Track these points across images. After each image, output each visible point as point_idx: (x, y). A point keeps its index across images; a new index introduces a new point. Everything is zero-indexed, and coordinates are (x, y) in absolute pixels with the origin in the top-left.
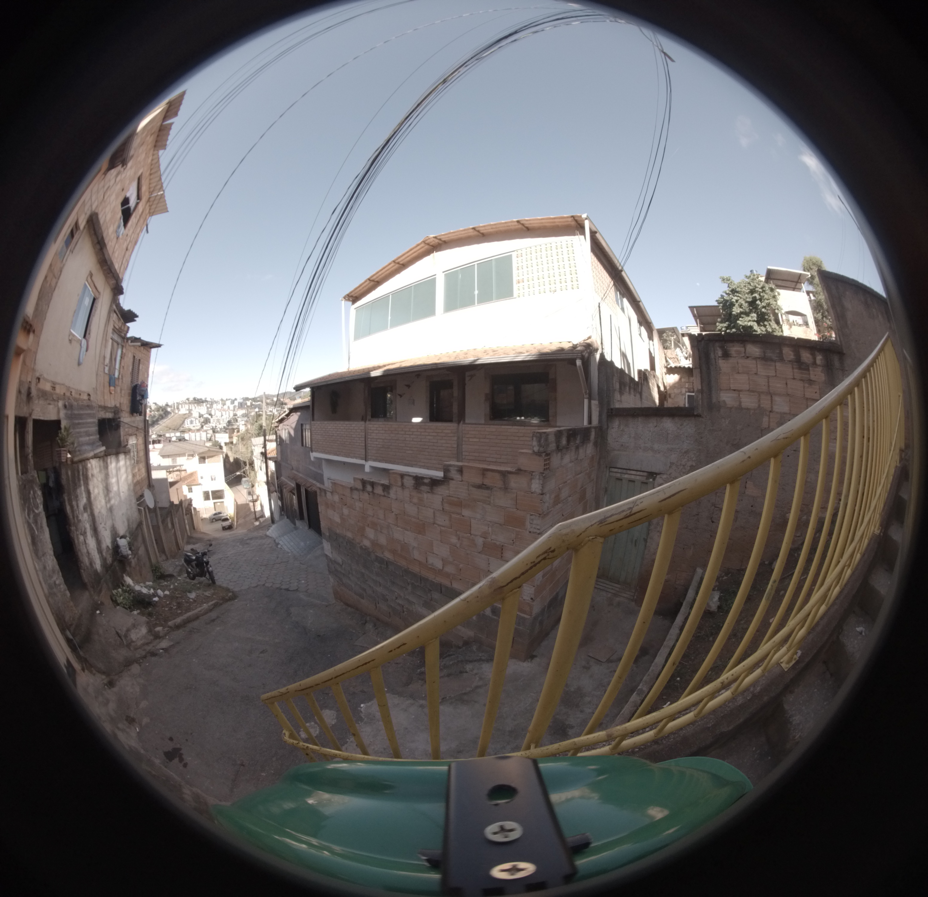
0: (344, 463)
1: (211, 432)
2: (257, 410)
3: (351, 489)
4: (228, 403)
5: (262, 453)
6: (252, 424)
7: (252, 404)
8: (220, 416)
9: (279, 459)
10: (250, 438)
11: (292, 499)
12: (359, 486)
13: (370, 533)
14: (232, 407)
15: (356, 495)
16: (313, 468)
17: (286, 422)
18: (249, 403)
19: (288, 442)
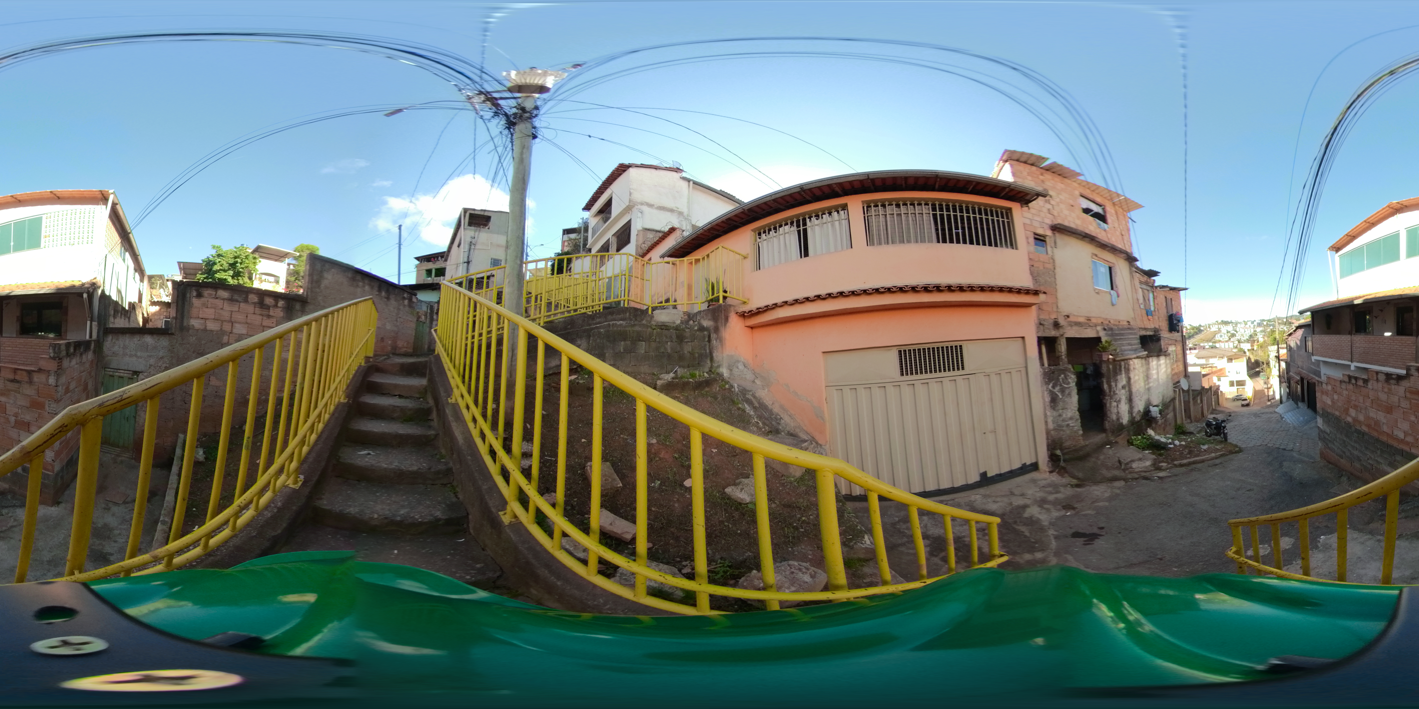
0: (1336, 364)
1: (1237, 342)
2: (1271, 327)
3: (1341, 382)
4: (1249, 323)
5: (1276, 356)
6: (1268, 337)
7: (1267, 324)
8: (1243, 331)
9: (1289, 360)
10: (1267, 346)
11: (1297, 388)
12: (1347, 380)
13: (1353, 412)
14: (1252, 326)
15: (1344, 386)
16: (1313, 367)
17: (1293, 336)
18: (1265, 323)
19: (1295, 349)
